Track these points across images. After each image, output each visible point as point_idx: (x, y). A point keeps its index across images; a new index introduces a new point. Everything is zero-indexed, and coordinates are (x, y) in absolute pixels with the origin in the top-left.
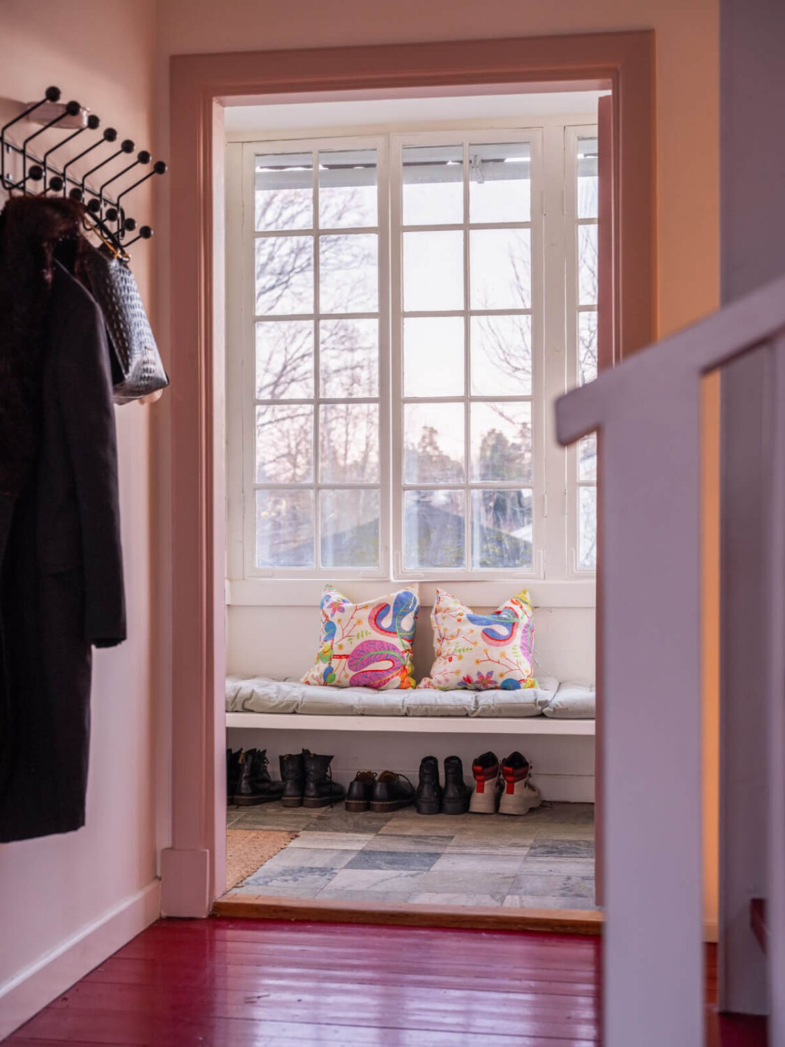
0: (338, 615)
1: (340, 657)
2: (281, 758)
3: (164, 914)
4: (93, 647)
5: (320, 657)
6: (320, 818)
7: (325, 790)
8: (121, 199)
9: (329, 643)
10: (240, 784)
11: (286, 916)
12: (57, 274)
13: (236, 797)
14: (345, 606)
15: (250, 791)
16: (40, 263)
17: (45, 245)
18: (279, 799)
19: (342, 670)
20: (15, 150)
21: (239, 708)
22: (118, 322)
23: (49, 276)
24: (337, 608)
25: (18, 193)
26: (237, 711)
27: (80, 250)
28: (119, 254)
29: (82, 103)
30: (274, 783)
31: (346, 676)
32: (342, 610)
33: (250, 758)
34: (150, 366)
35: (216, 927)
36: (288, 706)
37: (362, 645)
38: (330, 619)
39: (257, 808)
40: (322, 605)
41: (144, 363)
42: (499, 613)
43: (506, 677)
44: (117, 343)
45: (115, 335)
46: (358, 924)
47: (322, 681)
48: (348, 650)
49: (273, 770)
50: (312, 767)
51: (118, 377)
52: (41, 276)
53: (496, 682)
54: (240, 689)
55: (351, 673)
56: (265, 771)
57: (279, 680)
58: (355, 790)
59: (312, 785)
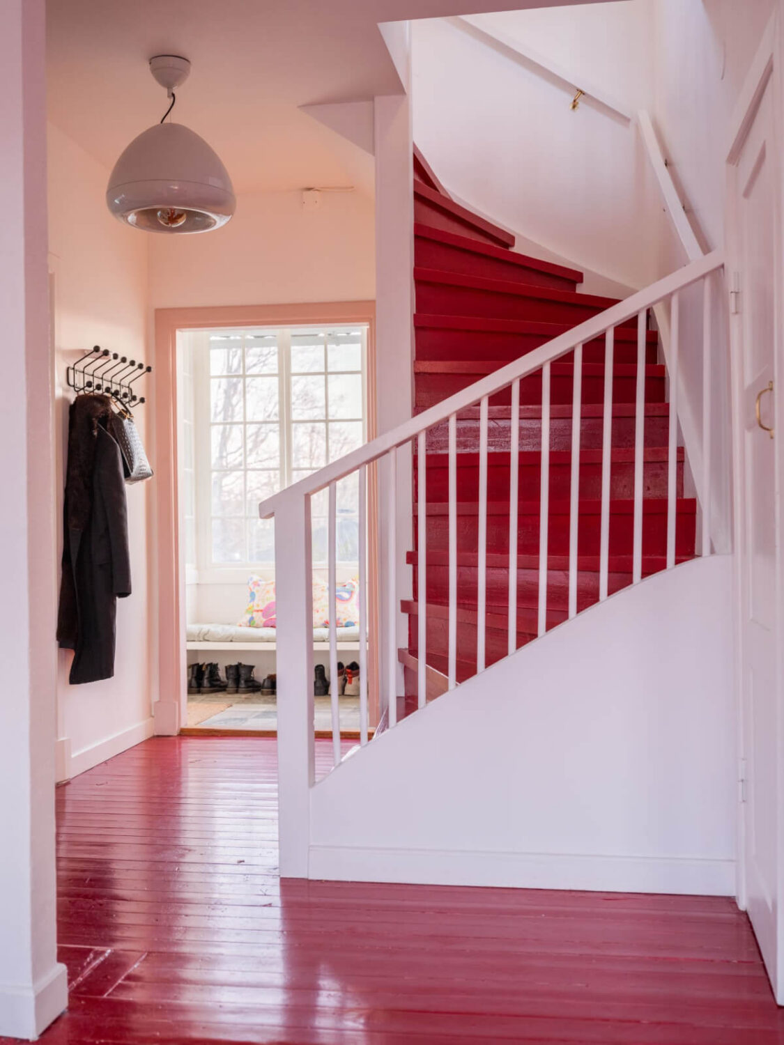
0: (257, 588)
1: (258, 611)
2: (226, 667)
3: (156, 734)
4: (117, 598)
5: (247, 611)
6: (246, 698)
7: (250, 684)
8: (131, 384)
9: (252, 603)
10: (203, 683)
11: (216, 734)
12: (100, 432)
13: (202, 689)
14: (260, 583)
15: (209, 685)
16: (91, 427)
17: (94, 419)
18: (225, 690)
19: (259, 618)
20: (80, 372)
21: (202, 639)
22: (128, 448)
23: (96, 434)
24: (256, 584)
25: (82, 393)
26: (200, 641)
27: (110, 418)
28: (128, 416)
29: (110, 350)
30: (223, 682)
31: (261, 622)
32: (259, 585)
33: (209, 668)
34: (143, 468)
35: (181, 739)
36: (228, 637)
37: (269, 604)
38: (253, 590)
39: (213, 695)
40: (248, 583)
41: (140, 466)
42: (345, 586)
43: (348, 620)
44: (126, 455)
45: (125, 451)
46: (251, 736)
47: (248, 624)
48: (262, 608)
49: (222, 674)
50: (243, 672)
51: (127, 475)
52: (92, 434)
53: (341, 624)
54: (202, 629)
55: (264, 620)
56: (218, 675)
57: (223, 624)
58: (266, 684)
59: (242, 682)
